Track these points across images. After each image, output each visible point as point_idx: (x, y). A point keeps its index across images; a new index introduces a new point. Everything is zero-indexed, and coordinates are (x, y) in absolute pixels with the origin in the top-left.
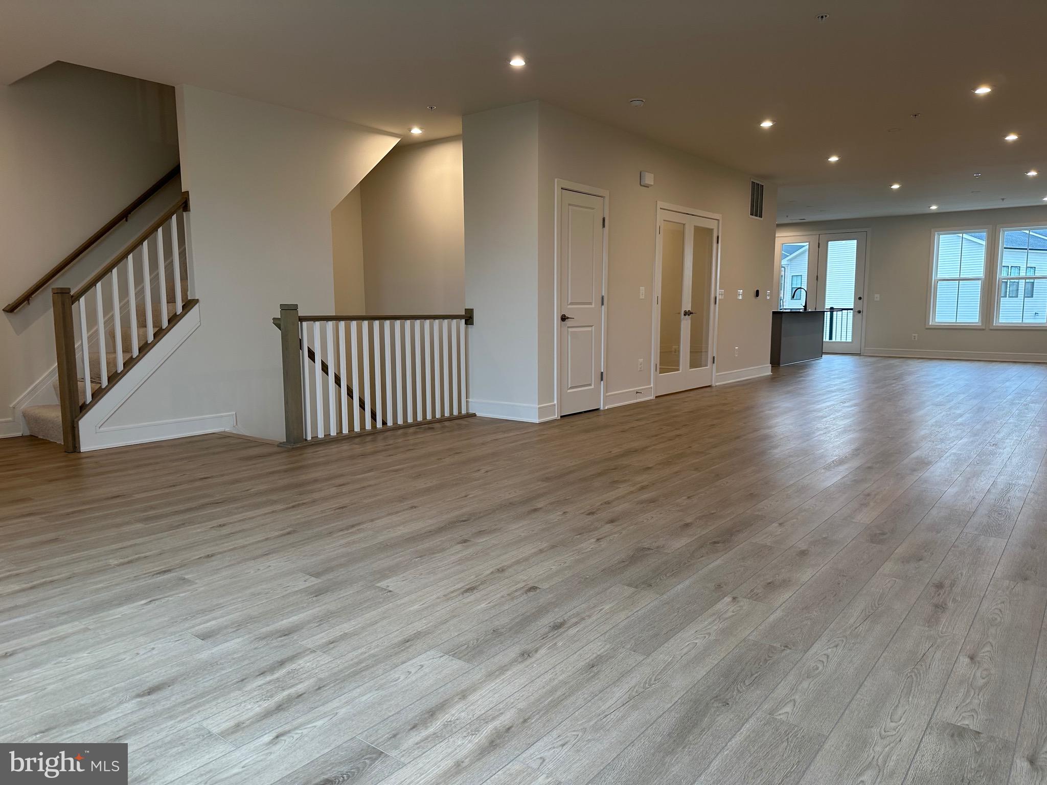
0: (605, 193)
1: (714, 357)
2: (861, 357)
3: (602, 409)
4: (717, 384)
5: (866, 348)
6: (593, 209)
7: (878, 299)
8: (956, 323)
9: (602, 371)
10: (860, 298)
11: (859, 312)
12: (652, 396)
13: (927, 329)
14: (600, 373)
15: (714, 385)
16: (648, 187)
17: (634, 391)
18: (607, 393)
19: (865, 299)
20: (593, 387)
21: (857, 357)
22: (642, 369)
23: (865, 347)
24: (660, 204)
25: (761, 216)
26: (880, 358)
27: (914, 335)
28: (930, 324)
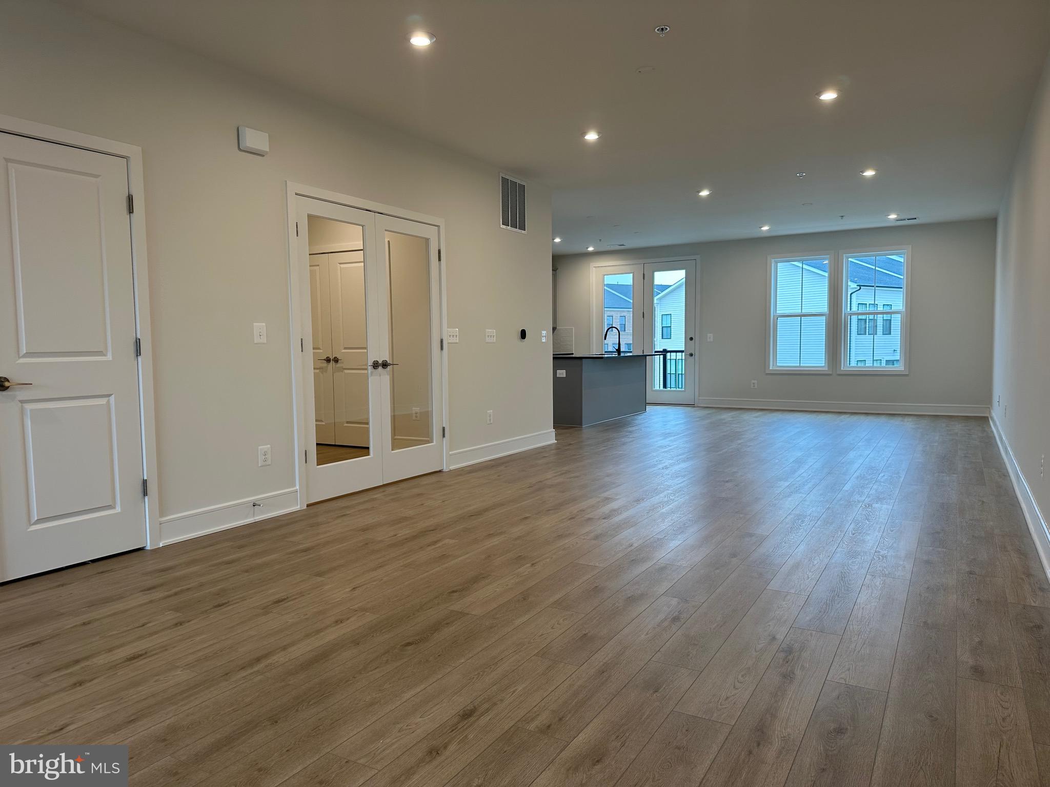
0: (133, 151)
1: (444, 429)
2: (695, 408)
3: (148, 548)
4: (452, 467)
5: (700, 398)
6: (96, 176)
7: (712, 340)
8: (800, 366)
9: (145, 478)
10: (691, 339)
11: (691, 355)
12: (298, 505)
13: (768, 374)
14: (141, 482)
15: (445, 469)
16: (263, 156)
17: (249, 502)
18: (162, 515)
19: (697, 339)
20: (118, 509)
21: (689, 409)
22: (269, 462)
23: (699, 396)
24: (294, 187)
25: (523, 227)
26: (714, 410)
27: (753, 381)
28: (771, 369)
